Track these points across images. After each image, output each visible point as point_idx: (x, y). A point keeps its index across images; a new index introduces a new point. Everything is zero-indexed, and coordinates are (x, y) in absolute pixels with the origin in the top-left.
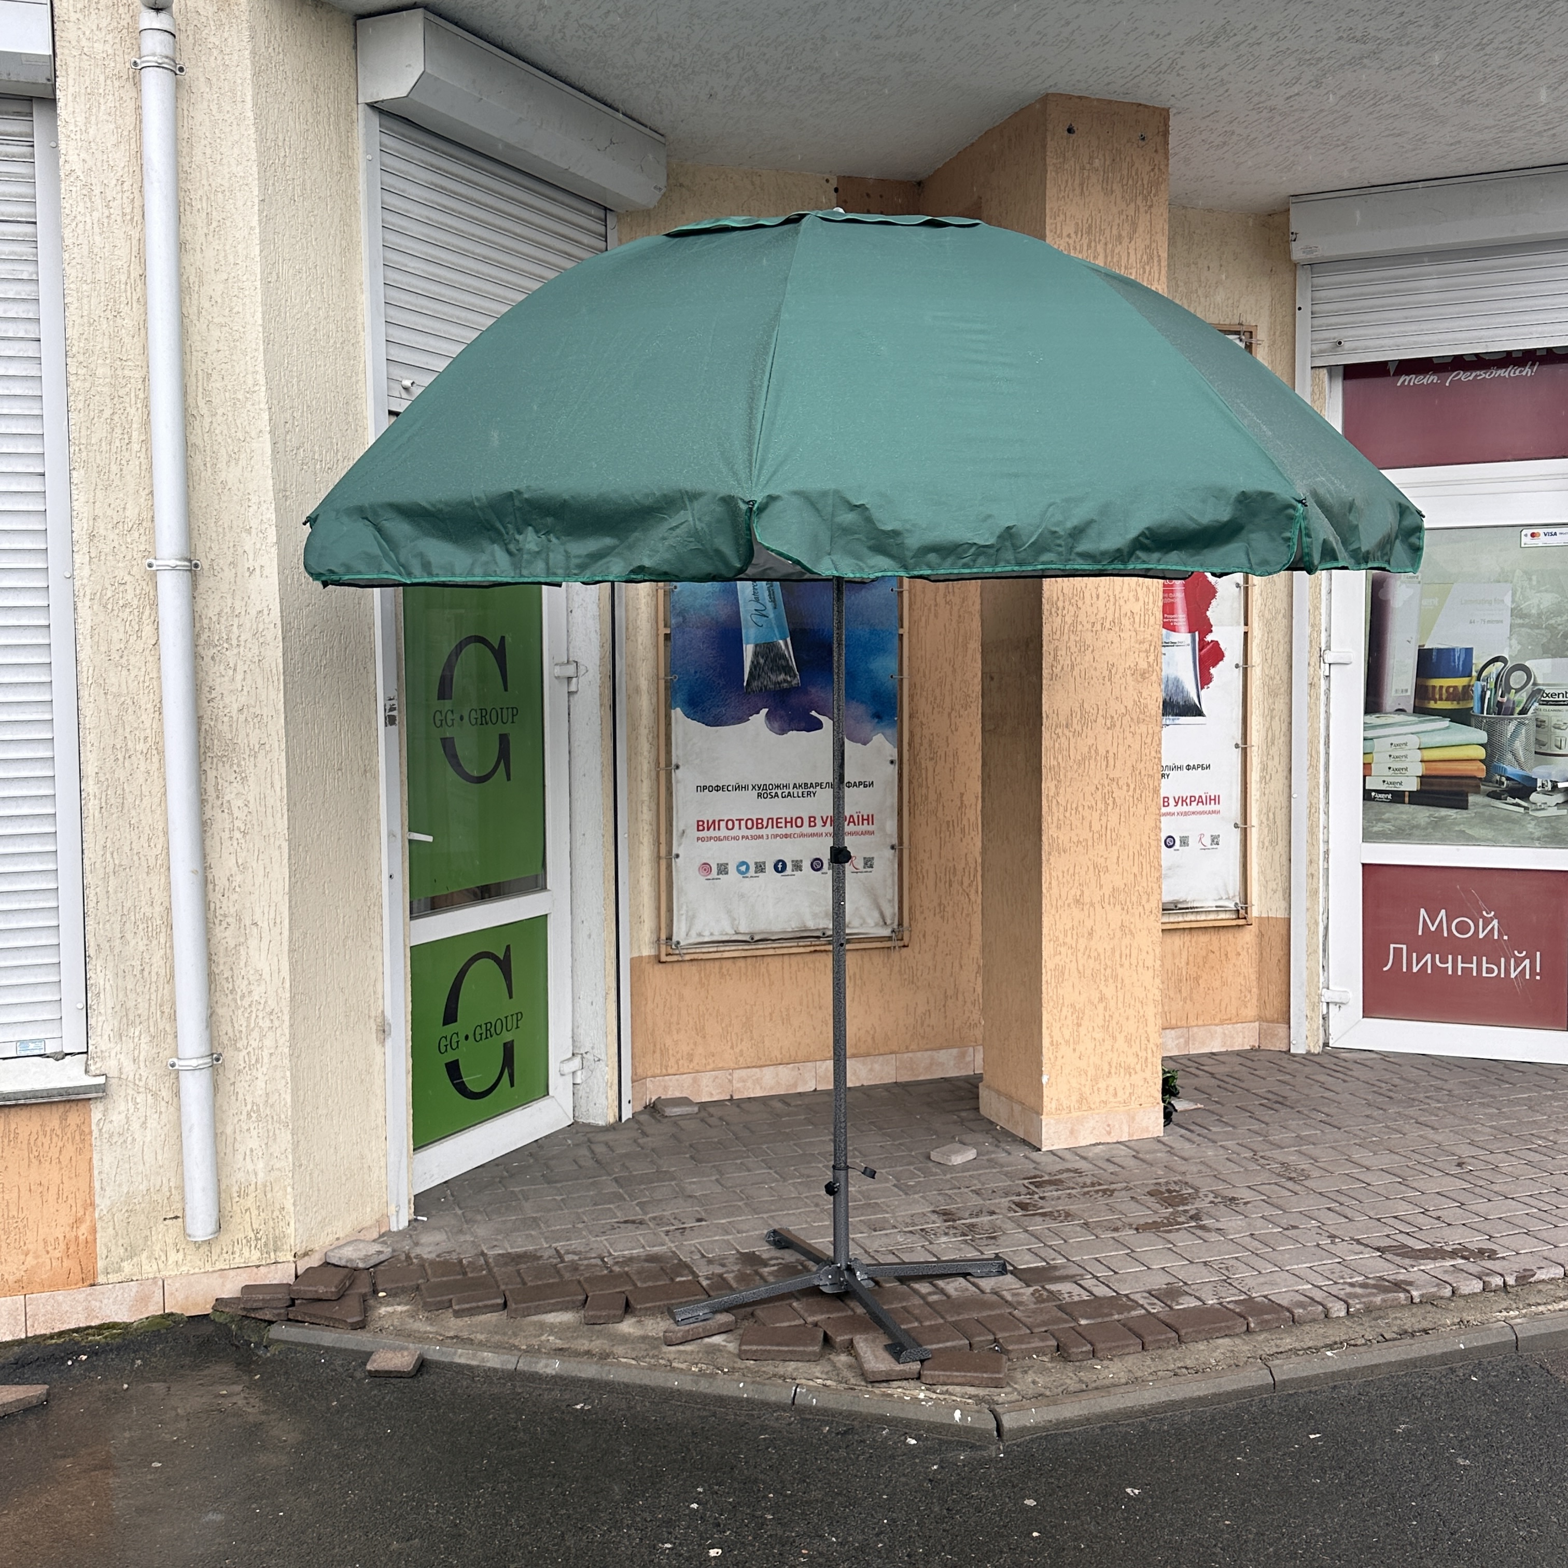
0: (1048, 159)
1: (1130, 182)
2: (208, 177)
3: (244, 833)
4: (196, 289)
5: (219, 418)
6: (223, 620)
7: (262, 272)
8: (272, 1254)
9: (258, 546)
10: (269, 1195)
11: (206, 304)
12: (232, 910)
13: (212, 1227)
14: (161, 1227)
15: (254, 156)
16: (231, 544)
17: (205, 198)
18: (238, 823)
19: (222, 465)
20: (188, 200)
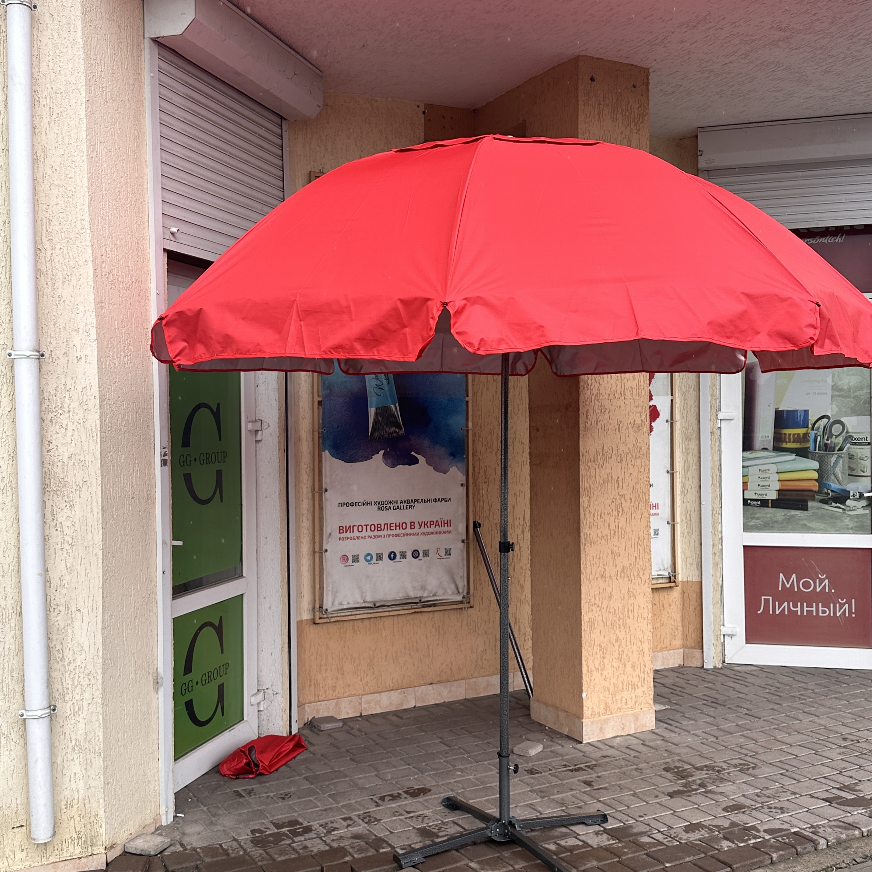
0: (579, 97)
1: (627, 114)
2: (51, 83)
3: (72, 545)
4: (42, 160)
5: (57, 252)
6: (58, 394)
7: (88, 151)
8: (90, 848)
9: (84, 342)
10: (87, 806)
11: (49, 171)
12: (63, 601)
13: (50, 833)
14: (11, 833)
15: (82, 70)
16: (65, 340)
17: (48, 97)
18: (67, 538)
19: (59, 284)
20: (36, 98)
